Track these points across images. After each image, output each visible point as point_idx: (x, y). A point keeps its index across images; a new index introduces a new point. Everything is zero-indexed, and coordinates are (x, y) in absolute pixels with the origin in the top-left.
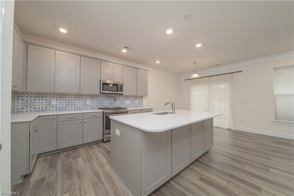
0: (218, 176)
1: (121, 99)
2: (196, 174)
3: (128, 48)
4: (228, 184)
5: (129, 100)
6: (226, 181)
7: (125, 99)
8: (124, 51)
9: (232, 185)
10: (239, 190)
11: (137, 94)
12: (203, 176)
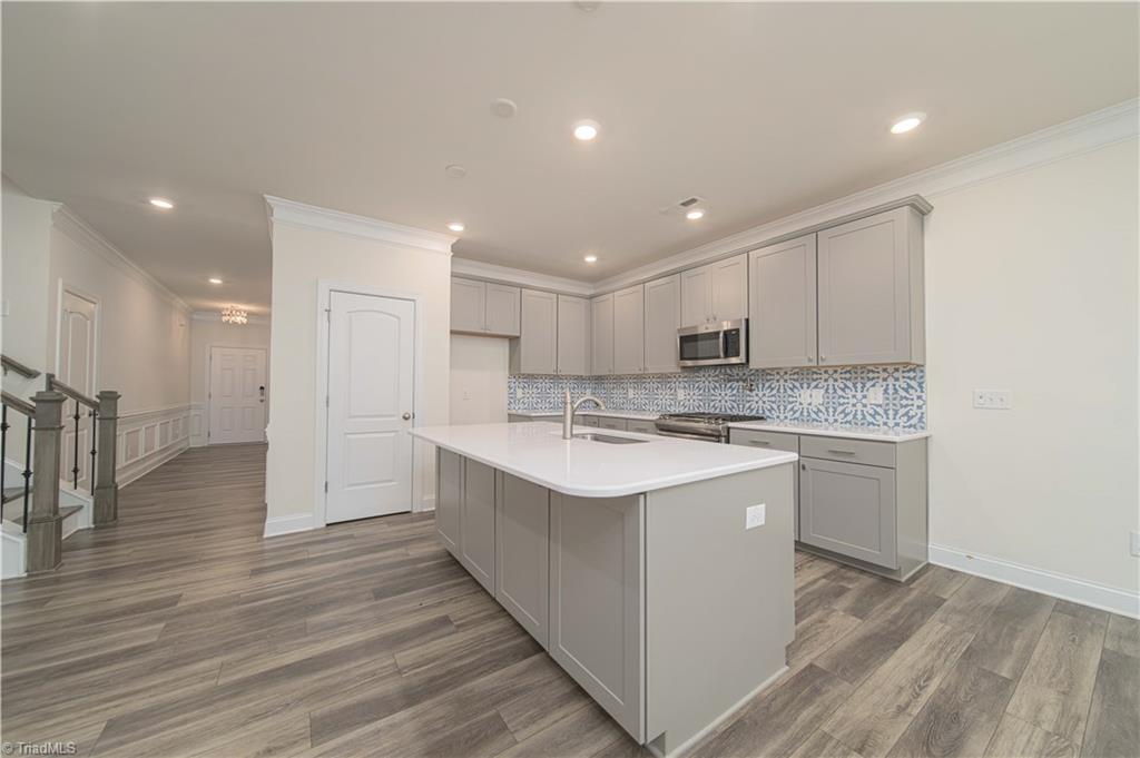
0: (433, 660)
1: (775, 384)
2: (468, 619)
3: (693, 201)
4: (396, 662)
5: (816, 387)
6: (406, 667)
7: (797, 384)
8: (695, 215)
9: (385, 667)
10: (362, 671)
11: (822, 360)
12: (452, 628)
